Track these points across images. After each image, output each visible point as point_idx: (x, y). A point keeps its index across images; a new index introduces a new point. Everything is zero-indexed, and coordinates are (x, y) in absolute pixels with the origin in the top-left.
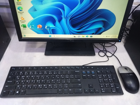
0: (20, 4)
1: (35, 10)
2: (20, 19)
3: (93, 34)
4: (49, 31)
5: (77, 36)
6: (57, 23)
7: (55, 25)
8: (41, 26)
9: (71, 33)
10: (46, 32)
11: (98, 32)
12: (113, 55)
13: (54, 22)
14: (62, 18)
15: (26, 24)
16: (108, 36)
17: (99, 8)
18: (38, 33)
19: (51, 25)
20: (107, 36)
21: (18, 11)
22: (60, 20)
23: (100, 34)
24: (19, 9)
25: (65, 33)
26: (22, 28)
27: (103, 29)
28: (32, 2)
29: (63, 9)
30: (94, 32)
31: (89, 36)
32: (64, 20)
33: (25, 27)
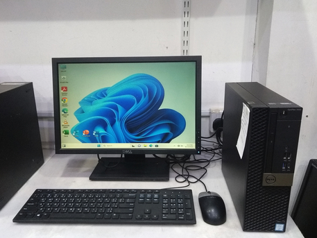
0: (66, 105)
1: (83, 112)
2: (62, 123)
3: (158, 142)
4: (97, 138)
5: (136, 146)
6: (109, 127)
7: (106, 130)
8: (88, 131)
9: (128, 141)
10: (93, 140)
11: (165, 139)
12: (199, 180)
13: (105, 126)
14: (115, 121)
15: (69, 129)
16: (180, 144)
17: (162, 107)
18: (83, 142)
19: (101, 131)
21: (62, 113)
22: (113, 123)
23: (169, 142)
24: (63, 111)
25: (119, 141)
26: (63, 135)
27: (172, 135)
28: (80, 103)
29: (117, 109)
30: (160, 139)
31: (153, 146)
32: (117, 124)
33: (67, 133)
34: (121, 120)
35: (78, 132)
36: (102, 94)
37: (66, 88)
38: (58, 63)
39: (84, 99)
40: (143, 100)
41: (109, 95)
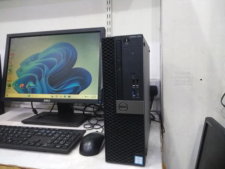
0: (12, 66)
1: (21, 71)
3: (71, 94)
4: (29, 90)
5: (55, 96)
6: (37, 82)
7: (35, 84)
8: (23, 85)
9: (49, 93)
10: (26, 91)
11: (76, 91)
14: (42, 77)
15: (12, 83)
16: (87, 96)
18: (19, 93)
19: (32, 84)
20: (86, 97)
21: (9, 71)
22: (40, 79)
23: (78, 93)
25: (43, 93)
26: (7, 87)
27: (81, 88)
28: (20, 64)
29: (43, 68)
30: (72, 91)
31: (67, 97)
34: (46, 77)
35: (17, 85)
36: (35, 57)
37: (13, 54)
39: (23, 62)
41: (39, 58)
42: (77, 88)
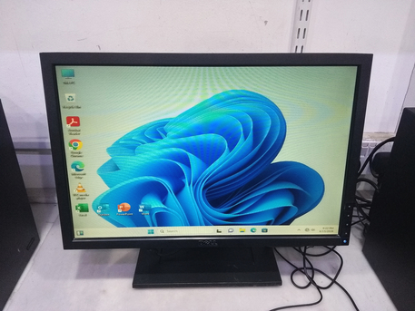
0: (79, 155)
1: (117, 168)
3: (268, 223)
4: (148, 218)
5: (226, 231)
6: (171, 197)
7: (164, 203)
8: (127, 205)
9: (209, 222)
10: (139, 221)
11: (282, 217)
13: (162, 194)
14: (183, 185)
15: (89, 202)
16: (310, 227)
17: (276, 160)
18: (119, 225)
19: (154, 203)
20: (307, 230)
22: (178, 190)
23: (288, 223)
24: (74, 166)
25: (191, 223)
26: (75, 213)
27: (295, 210)
28: (110, 150)
29: (187, 162)
30: (271, 218)
31: (258, 230)
32: (188, 191)
33: (84, 209)
34: (195, 184)
35: (106, 207)
36: (158, 132)
37: (77, 119)
38: (54, 65)
39: (117, 143)
40: (242, 144)
41: (170, 134)
42: (285, 210)
